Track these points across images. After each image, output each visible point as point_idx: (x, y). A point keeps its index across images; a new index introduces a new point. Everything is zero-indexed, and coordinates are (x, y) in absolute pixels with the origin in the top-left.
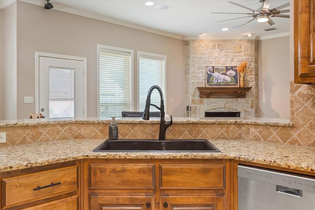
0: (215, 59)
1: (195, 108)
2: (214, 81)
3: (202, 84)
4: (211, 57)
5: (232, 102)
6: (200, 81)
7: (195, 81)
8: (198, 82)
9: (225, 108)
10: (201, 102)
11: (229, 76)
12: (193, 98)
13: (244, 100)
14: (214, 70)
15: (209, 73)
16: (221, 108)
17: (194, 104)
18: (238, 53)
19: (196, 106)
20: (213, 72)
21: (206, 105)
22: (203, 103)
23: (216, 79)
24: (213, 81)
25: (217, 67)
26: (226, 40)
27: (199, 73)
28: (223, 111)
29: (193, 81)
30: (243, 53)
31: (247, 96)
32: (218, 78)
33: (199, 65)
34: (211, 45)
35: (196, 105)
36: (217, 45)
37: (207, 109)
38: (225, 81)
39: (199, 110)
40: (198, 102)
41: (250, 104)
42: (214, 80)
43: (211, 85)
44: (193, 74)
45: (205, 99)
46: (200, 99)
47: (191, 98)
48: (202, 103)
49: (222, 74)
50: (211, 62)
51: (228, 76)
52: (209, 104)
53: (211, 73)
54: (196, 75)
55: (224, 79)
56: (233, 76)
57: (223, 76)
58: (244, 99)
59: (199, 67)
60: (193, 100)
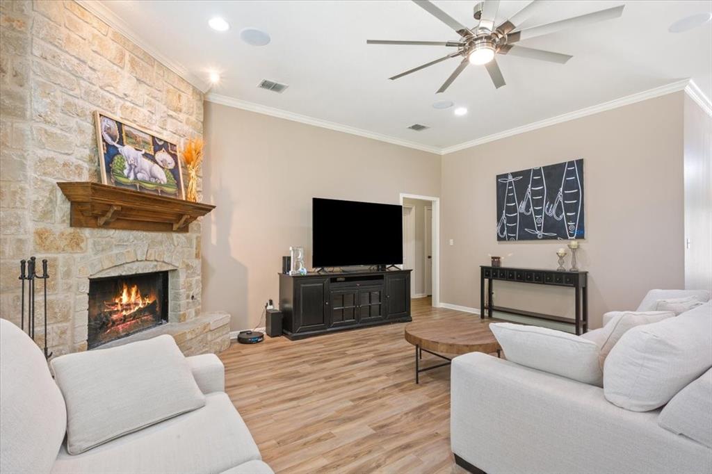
0: (122, 102)
2: (126, 172)
3: (80, 175)
4: (112, 90)
5: (161, 243)
6: (72, 159)
7: (52, 154)
8: (65, 165)
9: (146, 260)
10: (76, 243)
11: (163, 168)
12: (41, 226)
13: (184, 238)
14: (124, 135)
15: (109, 140)
16: (137, 260)
18: (174, 111)
19: (55, 260)
20: (121, 142)
21: (90, 252)
22: (82, 245)
23: (130, 165)
24: (122, 170)
25: (132, 130)
26: (150, 57)
27: (69, 130)
28: (140, 271)
29: (41, 153)
30: (182, 116)
31: (190, 229)
32: (136, 167)
33: (70, 99)
34: (112, 46)
35: (52, 255)
36: (127, 57)
37: (99, 268)
38: (154, 181)
39: (68, 274)
40: (62, 243)
41: (194, 249)
42: (124, 167)
43: (116, 182)
44: (47, 127)
45: (87, 232)
46: (72, 230)
47: (30, 226)
48: (78, 244)
49: (146, 155)
50: (111, 106)
51: (160, 166)
52: (103, 250)
53: (115, 144)
54: (57, 131)
55: (150, 172)
56: (170, 170)
57: (147, 163)
58: (185, 234)
59: (68, 104)
60: (40, 235)
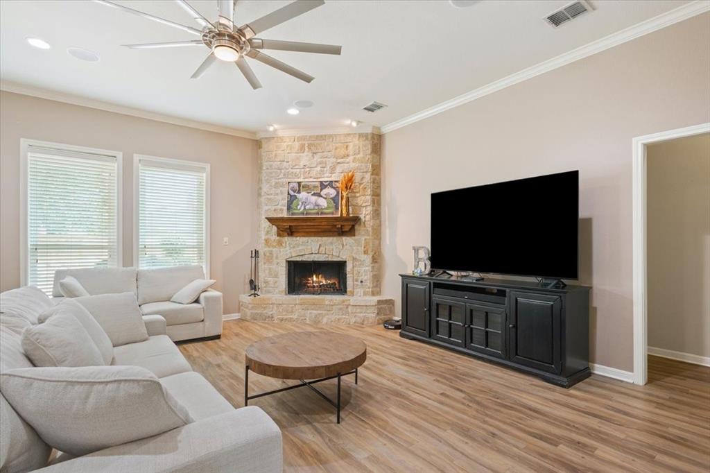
0: (303, 170)
1: (270, 254)
2: (299, 207)
3: (282, 212)
4: (297, 167)
5: (332, 243)
6: (279, 207)
7: (270, 207)
8: (275, 210)
9: (318, 253)
10: (280, 244)
11: (325, 198)
12: (267, 237)
13: (352, 241)
14: (301, 188)
15: (292, 193)
16: (312, 253)
17: (269, 247)
18: (342, 158)
19: (272, 251)
20: (299, 192)
21: (288, 248)
22: (284, 245)
23: (302, 203)
24: (297, 207)
25: (307, 183)
26: (321, 136)
27: (277, 194)
28: (316, 260)
29: (267, 208)
30: (351, 158)
31: (356, 233)
32: (306, 203)
33: (277, 181)
34: (297, 145)
35: (271, 249)
36: (306, 145)
37: (289, 256)
38: (316, 208)
39: (277, 258)
40: (275, 244)
41: (363, 248)
42: (298, 205)
43: (293, 214)
44: (269, 197)
45: (286, 239)
46: (278, 238)
47: (263, 237)
48: (281, 245)
49: (314, 194)
50: (296, 175)
51: (324, 198)
52: (294, 247)
53: (295, 194)
54: (272, 197)
55: (316, 203)
56: (331, 198)
57: (314, 199)
58: (353, 238)
59: (277, 183)
60: (267, 241)
